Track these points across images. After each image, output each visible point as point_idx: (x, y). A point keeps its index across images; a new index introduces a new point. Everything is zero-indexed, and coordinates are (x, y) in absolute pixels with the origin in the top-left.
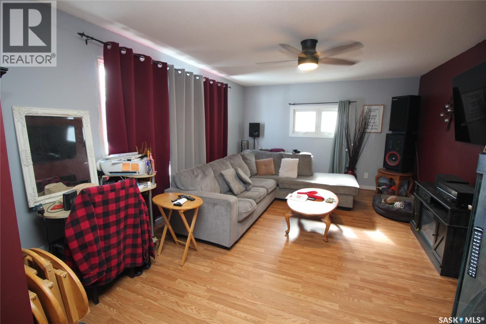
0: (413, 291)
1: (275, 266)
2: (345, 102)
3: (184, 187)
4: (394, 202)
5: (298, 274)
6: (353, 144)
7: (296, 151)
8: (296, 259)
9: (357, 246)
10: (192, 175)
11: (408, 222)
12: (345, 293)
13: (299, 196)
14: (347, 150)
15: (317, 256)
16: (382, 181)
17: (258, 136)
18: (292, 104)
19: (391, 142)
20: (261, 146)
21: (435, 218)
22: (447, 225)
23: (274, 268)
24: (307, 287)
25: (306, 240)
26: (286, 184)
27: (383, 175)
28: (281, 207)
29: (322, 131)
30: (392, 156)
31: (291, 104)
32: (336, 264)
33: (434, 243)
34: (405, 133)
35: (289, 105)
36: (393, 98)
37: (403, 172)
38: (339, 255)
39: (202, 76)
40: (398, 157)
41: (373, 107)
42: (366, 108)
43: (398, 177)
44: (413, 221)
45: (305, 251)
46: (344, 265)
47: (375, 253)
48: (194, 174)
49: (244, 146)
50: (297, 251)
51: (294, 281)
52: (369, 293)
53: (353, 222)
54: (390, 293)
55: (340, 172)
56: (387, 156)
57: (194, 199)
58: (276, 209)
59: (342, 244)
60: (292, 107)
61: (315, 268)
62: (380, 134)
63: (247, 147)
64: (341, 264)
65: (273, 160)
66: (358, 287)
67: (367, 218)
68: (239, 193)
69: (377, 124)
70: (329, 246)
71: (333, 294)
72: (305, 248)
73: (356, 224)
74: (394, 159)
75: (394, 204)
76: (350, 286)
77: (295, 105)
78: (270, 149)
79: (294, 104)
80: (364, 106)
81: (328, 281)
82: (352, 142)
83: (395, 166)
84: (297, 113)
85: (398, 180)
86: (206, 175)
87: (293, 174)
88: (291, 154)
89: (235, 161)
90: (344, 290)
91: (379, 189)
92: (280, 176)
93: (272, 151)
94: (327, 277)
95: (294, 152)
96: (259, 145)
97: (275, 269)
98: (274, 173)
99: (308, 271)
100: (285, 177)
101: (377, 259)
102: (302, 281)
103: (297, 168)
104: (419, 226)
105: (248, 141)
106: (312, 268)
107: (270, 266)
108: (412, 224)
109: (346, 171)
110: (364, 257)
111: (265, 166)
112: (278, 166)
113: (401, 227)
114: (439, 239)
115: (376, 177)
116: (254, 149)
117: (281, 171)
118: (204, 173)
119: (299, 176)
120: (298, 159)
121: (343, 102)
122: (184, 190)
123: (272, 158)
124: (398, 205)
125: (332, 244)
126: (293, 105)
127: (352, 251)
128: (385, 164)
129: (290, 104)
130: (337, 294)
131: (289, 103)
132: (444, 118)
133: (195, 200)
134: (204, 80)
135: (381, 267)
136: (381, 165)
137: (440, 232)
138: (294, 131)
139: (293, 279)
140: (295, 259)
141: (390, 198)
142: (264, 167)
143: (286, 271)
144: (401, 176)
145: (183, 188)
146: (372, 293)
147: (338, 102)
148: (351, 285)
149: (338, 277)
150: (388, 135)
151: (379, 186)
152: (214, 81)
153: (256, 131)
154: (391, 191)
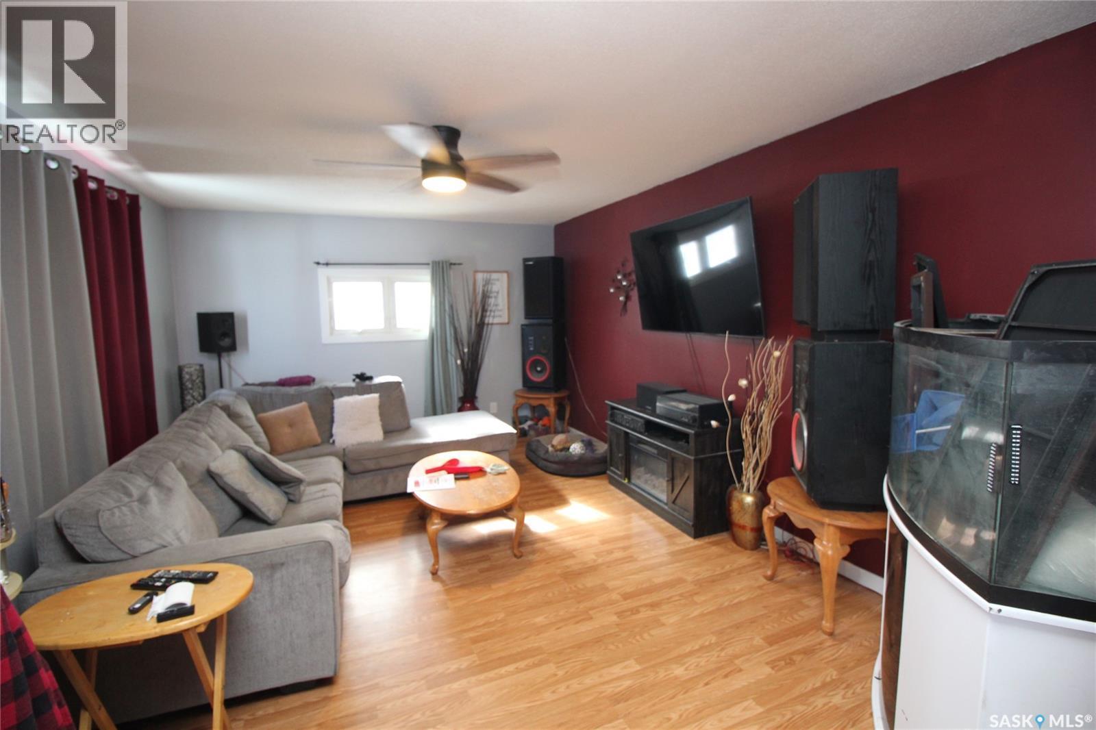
0: (689, 578)
1: (474, 657)
2: (443, 263)
3: (119, 549)
4: (566, 446)
5: (530, 646)
6: (469, 348)
7: (362, 377)
8: (499, 619)
9: (569, 542)
10: (126, 499)
11: (604, 473)
12: (624, 634)
13: (434, 479)
14: (459, 362)
15: (526, 592)
16: (525, 412)
17: (233, 348)
18: (324, 264)
19: (531, 340)
20: (239, 375)
21: (663, 453)
22: (692, 458)
23: (475, 661)
24: (564, 661)
25: (482, 571)
26: (369, 459)
27: (526, 400)
28: (366, 521)
29: (399, 326)
30: (535, 364)
31: (321, 262)
32: (568, 590)
33: (670, 492)
34: (550, 321)
35: (315, 265)
36: (525, 260)
37: (556, 391)
38: (559, 571)
39: (67, 161)
40: (545, 364)
41: (494, 276)
42: (480, 276)
43: (552, 401)
44: (612, 468)
45: (501, 593)
46: (580, 586)
47: (604, 542)
48: (129, 495)
49: (193, 382)
50: (486, 600)
51: (534, 664)
52: (650, 613)
53: (527, 502)
54: (671, 597)
55: (448, 410)
56: (527, 367)
57: (216, 574)
58: (359, 529)
59: (546, 548)
60: (323, 272)
61: (546, 618)
62: (507, 326)
63: (200, 384)
64: (575, 586)
65: (311, 408)
66: (629, 613)
67: (540, 488)
68: (281, 515)
69: (500, 308)
70: (530, 564)
71: (612, 647)
72: (494, 586)
73: (535, 504)
74: (539, 369)
75: (568, 449)
76: (618, 617)
77: (329, 266)
78: (275, 379)
79: (327, 264)
80: (476, 272)
81: (585, 627)
82: (466, 345)
83: (544, 382)
84: (336, 286)
85: (552, 405)
86: (169, 490)
87: (373, 433)
88: (353, 385)
89: (215, 427)
90: (617, 630)
91: (523, 428)
92: (337, 443)
93: (283, 383)
94: (577, 623)
95: (357, 380)
96: (233, 374)
97: (478, 662)
98: (319, 440)
99: (539, 630)
100: (353, 445)
101: (610, 552)
102: (546, 655)
103: (377, 418)
104: (628, 475)
105: (201, 366)
106: (540, 620)
107: (464, 663)
108: (613, 475)
109: (460, 405)
110: (594, 557)
111: (291, 425)
112: (325, 419)
113: (596, 486)
114: (679, 483)
115: (514, 407)
116: (221, 386)
117: (336, 429)
118: (157, 483)
119: (388, 432)
120: (376, 395)
121: (439, 263)
122: (126, 560)
123: (304, 404)
124: (576, 448)
125: (531, 557)
126: (325, 266)
127: (569, 554)
128: (527, 382)
129: (318, 263)
130: (616, 644)
131: (317, 261)
132: (616, 295)
133: (219, 575)
134: (74, 176)
135: (627, 562)
136: (518, 384)
137: (677, 473)
138: (332, 328)
139: (529, 661)
140: (496, 621)
141: (558, 439)
142: (287, 430)
143: (503, 654)
144: (556, 399)
145: (115, 555)
146: (652, 610)
147: (428, 264)
148: (620, 614)
149: (591, 612)
150: (524, 328)
151: (521, 423)
152: (100, 182)
153: (225, 335)
154: (543, 428)
